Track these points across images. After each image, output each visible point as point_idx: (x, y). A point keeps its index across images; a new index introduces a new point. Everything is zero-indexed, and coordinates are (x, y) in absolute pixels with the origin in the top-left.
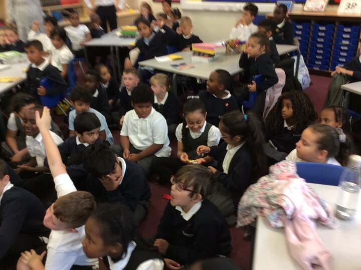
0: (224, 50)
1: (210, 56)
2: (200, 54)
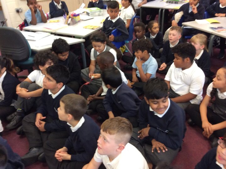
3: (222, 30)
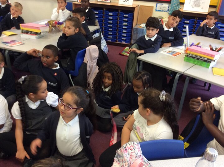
0: (47, 29)
1: (37, 34)
2: (27, 32)
3: (15, 44)
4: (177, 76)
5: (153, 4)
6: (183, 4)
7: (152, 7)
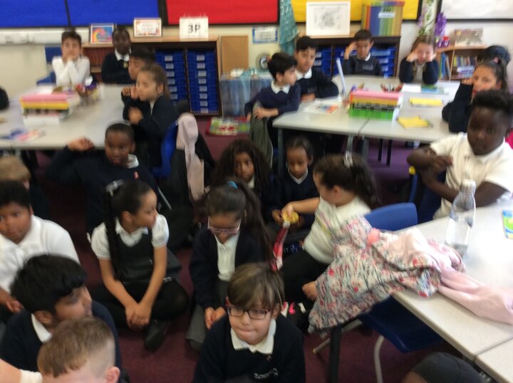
1: (59, 111)
2: (38, 111)
3: (27, 137)
4: (350, 140)
5: (245, 31)
6: (304, 23)
7: (246, 37)
